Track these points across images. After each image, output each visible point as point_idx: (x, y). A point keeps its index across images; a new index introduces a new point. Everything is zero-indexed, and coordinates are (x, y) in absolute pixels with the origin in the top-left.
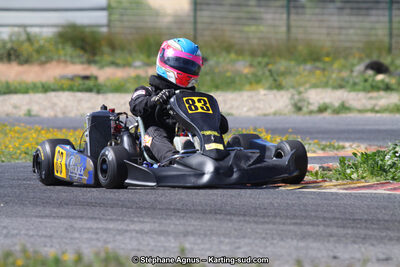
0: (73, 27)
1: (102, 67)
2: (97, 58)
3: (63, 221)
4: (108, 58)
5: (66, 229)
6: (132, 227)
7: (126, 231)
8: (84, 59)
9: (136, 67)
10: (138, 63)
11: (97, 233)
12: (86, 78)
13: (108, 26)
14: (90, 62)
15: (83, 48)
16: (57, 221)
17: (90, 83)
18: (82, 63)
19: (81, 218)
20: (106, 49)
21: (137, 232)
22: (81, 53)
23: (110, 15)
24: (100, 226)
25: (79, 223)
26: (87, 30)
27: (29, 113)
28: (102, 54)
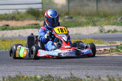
0: (31, 9)
1: (41, 21)
2: (39, 18)
3: (34, 67)
5: (35, 69)
6: (55, 68)
7: (53, 69)
8: (35, 19)
11: (45, 70)
12: (36, 24)
13: (42, 8)
14: (37, 20)
15: (34, 15)
16: (32, 67)
17: (38, 26)
18: (34, 20)
19: (39, 65)
21: (57, 69)
22: (34, 17)
23: (43, 5)
24: (45, 68)
25: (39, 67)
26: (36, 10)
27: (19, 36)
28: (41, 17)
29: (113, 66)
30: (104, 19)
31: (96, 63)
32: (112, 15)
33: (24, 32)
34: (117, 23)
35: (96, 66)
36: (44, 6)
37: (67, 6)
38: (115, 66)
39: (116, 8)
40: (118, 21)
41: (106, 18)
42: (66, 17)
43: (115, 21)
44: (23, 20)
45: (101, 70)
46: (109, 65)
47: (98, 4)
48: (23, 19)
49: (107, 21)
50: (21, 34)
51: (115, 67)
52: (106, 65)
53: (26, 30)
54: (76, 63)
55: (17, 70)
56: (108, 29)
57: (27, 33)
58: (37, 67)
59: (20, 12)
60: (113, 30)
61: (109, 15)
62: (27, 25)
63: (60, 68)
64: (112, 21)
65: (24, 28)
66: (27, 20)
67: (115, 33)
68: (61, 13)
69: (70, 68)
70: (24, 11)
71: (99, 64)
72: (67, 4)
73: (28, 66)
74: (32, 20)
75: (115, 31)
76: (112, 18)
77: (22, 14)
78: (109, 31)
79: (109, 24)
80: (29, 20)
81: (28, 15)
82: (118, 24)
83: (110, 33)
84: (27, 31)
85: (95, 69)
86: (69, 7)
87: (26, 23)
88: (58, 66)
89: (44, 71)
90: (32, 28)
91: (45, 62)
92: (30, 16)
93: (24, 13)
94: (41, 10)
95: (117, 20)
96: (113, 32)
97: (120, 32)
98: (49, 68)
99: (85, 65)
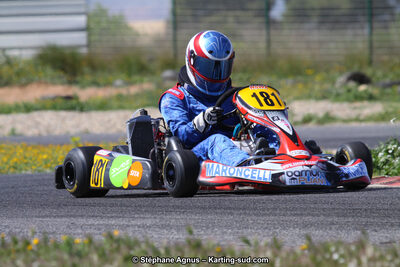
0: (54, 49)
1: (83, 87)
2: (78, 78)
3: (64, 219)
4: (88, 78)
5: (68, 226)
6: (133, 222)
7: (128, 226)
8: (65, 79)
9: (117, 87)
10: (118, 82)
11: (99, 229)
12: (68, 98)
13: (88, 45)
14: (71, 83)
15: (63, 69)
16: (58, 220)
17: (74, 102)
18: (63, 84)
19: (82, 216)
20: (86, 69)
21: (139, 227)
22: (62, 73)
23: (89, 35)
24: (101, 222)
25: (82, 221)
26: (67, 52)
27: (13, 132)
28: (82, 74)
29: (322, 218)
30: (291, 80)
31: (268, 210)
32: (317, 67)
33: (29, 123)
34: (334, 92)
35: (267, 218)
36: (93, 38)
37: (171, 37)
38: (329, 215)
39: (332, 45)
40: (338, 85)
41: (299, 78)
42: (168, 73)
43: (327, 86)
44: (23, 86)
45: (284, 229)
46: (309, 214)
47: (273, 32)
48: (24, 80)
49: (300, 86)
50: (19, 128)
51: (330, 220)
52: (302, 215)
53: (35, 114)
54: (204, 208)
55: (7, 230)
56: (306, 113)
57: (37, 124)
58: (74, 220)
59: (15, 58)
60: (321, 115)
61: (308, 68)
62: (37, 100)
63: (149, 222)
64: (317, 87)
65: (28, 109)
66: (40, 82)
67: (328, 126)
68: (151, 60)
69: (183, 222)
70: (28, 55)
71: (278, 212)
72: (171, 31)
73: (43, 217)
74: (54, 84)
75: (328, 118)
76: (318, 78)
77: (21, 65)
78: (307, 120)
79: (309, 97)
80: (46, 83)
81: (40, 68)
82: (337, 97)
83: (312, 126)
84: (38, 119)
85: (266, 225)
86: (175, 40)
87: (34, 93)
88: (144, 218)
89: (96, 232)
90: (54, 108)
91: (99, 205)
92: (49, 71)
93: (28, 63)
94: (84, 51)
95: (334, 83)
96: (321, 122)
97: (345, 121)
98: (113, 222)
99: (232, 214)
